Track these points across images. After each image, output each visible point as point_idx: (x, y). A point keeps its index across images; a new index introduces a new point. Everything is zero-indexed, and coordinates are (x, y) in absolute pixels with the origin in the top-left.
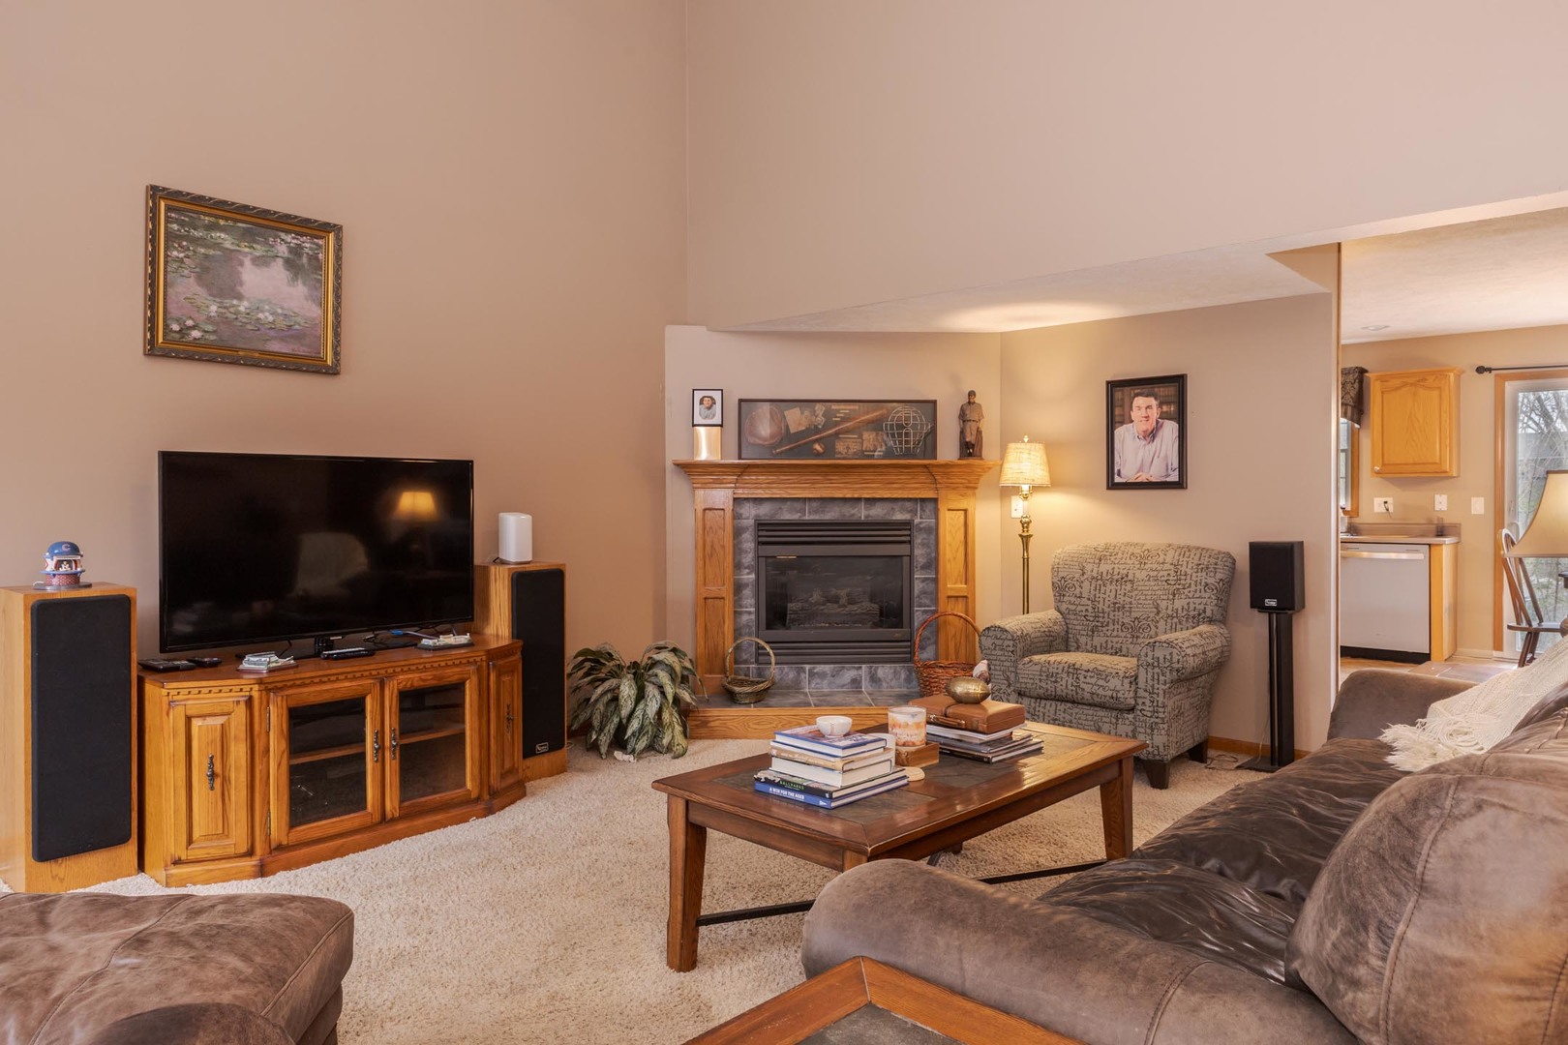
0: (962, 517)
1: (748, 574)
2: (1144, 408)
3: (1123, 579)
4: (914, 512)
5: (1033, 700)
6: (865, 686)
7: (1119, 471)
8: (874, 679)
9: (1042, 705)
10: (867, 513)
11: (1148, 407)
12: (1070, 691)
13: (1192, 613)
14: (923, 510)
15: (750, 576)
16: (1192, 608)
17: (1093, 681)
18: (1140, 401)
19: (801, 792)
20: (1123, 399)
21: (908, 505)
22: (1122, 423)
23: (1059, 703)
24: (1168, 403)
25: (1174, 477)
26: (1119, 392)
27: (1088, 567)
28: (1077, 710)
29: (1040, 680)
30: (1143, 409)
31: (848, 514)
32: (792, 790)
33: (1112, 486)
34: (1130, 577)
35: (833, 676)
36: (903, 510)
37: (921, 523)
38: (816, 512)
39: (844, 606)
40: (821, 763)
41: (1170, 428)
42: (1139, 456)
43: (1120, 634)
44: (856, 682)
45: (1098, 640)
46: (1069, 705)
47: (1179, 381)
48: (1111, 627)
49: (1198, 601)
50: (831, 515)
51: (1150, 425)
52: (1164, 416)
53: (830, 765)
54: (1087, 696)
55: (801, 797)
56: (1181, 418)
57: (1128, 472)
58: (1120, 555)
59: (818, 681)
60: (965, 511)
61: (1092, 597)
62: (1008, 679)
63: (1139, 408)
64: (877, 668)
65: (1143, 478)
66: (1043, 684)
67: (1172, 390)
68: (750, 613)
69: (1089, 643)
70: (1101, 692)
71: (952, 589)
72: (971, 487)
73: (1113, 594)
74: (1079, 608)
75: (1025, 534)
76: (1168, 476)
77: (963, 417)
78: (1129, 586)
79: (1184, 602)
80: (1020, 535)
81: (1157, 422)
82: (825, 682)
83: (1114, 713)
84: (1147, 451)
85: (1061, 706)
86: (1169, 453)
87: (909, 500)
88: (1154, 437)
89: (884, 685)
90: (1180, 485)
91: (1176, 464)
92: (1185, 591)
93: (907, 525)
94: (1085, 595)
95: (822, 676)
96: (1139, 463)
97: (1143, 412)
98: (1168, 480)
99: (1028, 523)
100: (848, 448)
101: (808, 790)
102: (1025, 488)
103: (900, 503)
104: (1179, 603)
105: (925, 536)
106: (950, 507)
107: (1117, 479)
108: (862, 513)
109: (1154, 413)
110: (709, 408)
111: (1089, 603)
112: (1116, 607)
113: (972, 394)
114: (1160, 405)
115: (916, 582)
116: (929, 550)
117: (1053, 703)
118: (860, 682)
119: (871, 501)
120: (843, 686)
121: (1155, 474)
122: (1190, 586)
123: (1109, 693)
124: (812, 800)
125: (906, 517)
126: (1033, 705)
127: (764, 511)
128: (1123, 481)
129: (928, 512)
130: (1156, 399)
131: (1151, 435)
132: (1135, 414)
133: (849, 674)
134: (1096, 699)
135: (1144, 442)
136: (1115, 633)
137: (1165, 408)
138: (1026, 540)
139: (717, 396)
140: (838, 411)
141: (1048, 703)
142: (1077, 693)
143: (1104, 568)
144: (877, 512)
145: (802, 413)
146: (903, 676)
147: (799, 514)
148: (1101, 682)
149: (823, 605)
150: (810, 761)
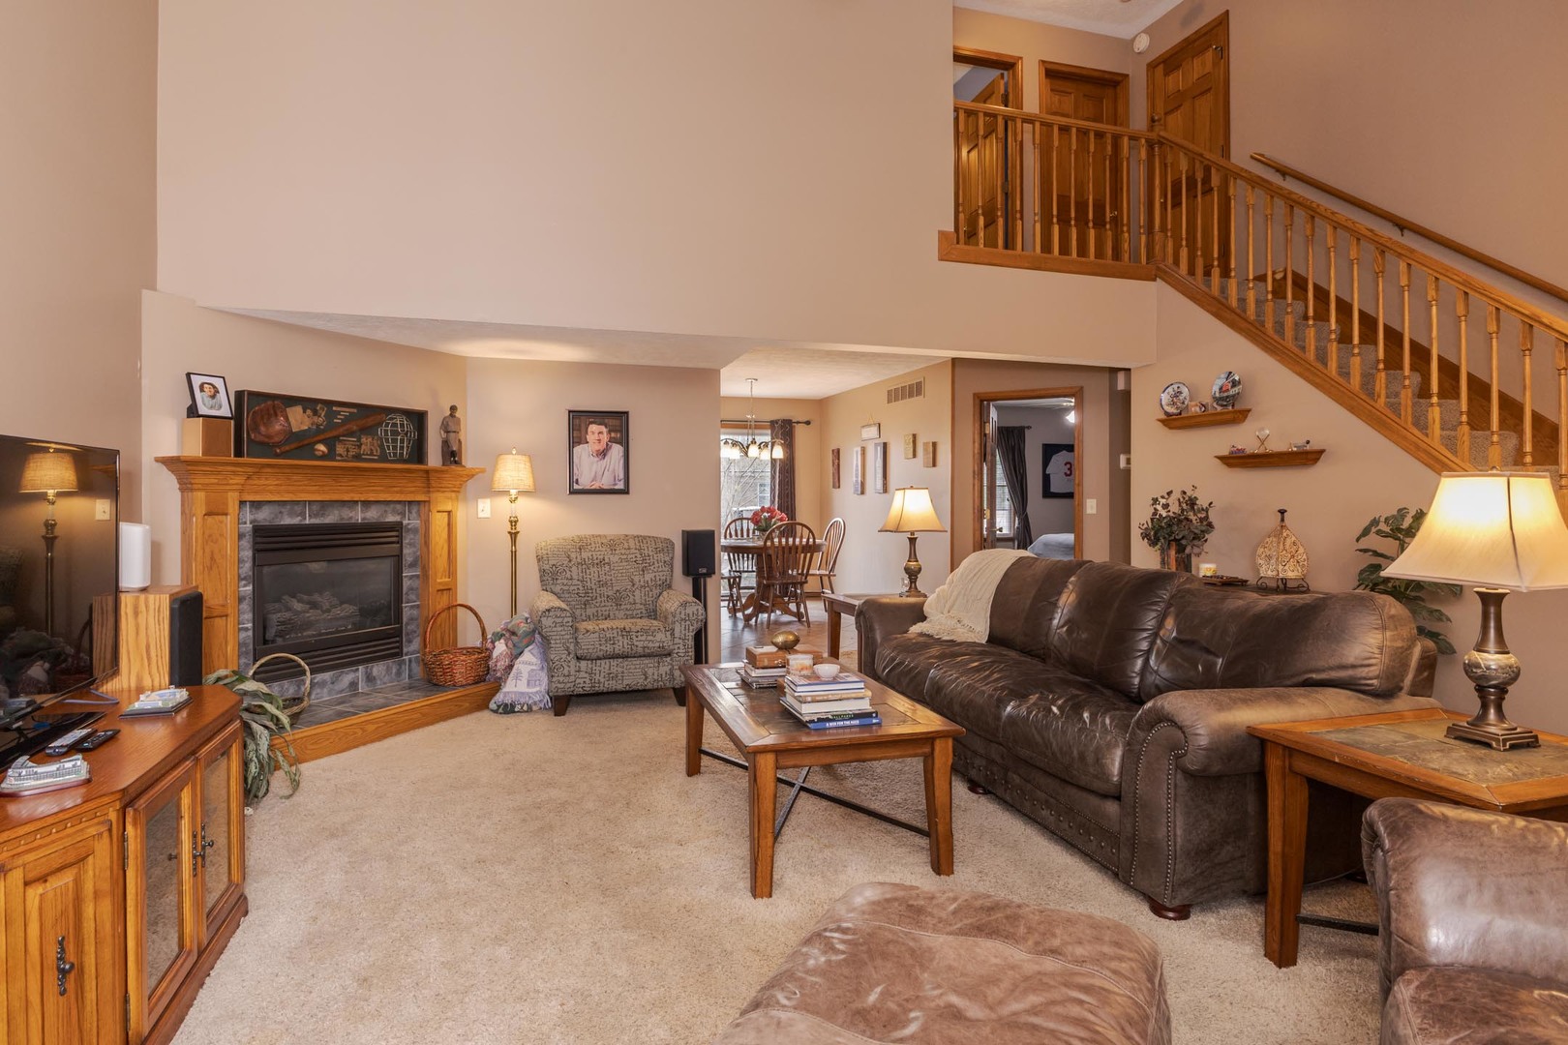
0: (446, 519)
1: (245, 586)
2: (596, 432)
3: (602, 563)
4: (403, 514)
5: (589, 662)
6: (362, 687)
7: (577, 480)
8: (370, 679)
9: (598, 664)
10: (363, 515)
11: (600, 433)
12: (627, 649)
13: (659, 583)
14: (410, 512)
15: (247, 588)
16: (658, 579)
17: (643, 638)
18: (593, 428)
19: (851, 719)
20: (580, 426)
21: (398, 507)
22: (579, 443)
23: (612, 660)
24: (615, 431)
25: (621, 486)
26: (579, 422)
27: (573, 555)
28: (626, 663)
29: (600, 645)
30: (596, 435)
31: (345, 517)
32: (844, 720)
33: (573, 492)
34: (607, 560)
35: (333, 683)
36: (395, 512)
37: (409, 524)
38: (316, 516)
39: (328, 611)
40: (854, 695)
41: (617, 450)
42: (591, 468)
43: (607, 604)
44: (354, 685)
45: (590, 611)
46: (621, 660)
47: (623, 416)
48: (599, 600)
49: (661, 574)
50: (331, 518)
51: (602, 447)
52: (612, 440)
53: (861, 695)
54: (640, 650)
55: (856, 722)
56: (625, 442)
57: (585, 482)
58: (593, 545)
59: (319, 691)
60: (449, 512)
61: (581, 578)
62: (567, 649)
63: (593, 433)
64: (372, 667)
65: (596, 486)
66: (603, 648)
67: (618, 423)
68: (247, 629)
69: (584, 614)
70: (651, 645)
71: (440, 583)
72: (457, 490)
73: (596, 575)
74: (572, 588)
75: (513, 531)
76: (615, 484)
77: (446, 427)
78: (607, 568)
79: (652, 575)
80: (509, 533)
81: (607, 445)
82: (325, 690)
83: (656, 659)
84: (599, 465)
85: (614, 662)
86: (616, 468)
87: (399, 502)
88: (605, 455)
89: (379, 682)
90: (625, 491)
91: (622, 476)
92: (652, 568)
93: (397, 527)
94: (575, 577)
95: (323, 684)
96: (593, 474)
97: (596, 436)
98: (616, 487)
99: (516, 522)
100: (348, 451)
101: (856, 716)
102: (513, 492)
103: (392, 506)
104: (648, 577)
105: (412, 536)
106: (439, 509)
107: (576, 487)
108: (358, 516)
109: (605, 438)
110: (213, 397)
111: (579, 583)
112: (601, 584)
113: (453, 409)
114: (610, 432)
115: (404, 580)
116: (415, 550)
117: (607, 661)
118: (357, 684)
119: (367, 504)
120: (341, 692)
121: (606, 483)
122: (654, 564)
123: (657, 645)
124: (866, 721)
125: (397, 518)
126: (590, 666)
127: (264, 516)
128: (580, 487)
129: (414, 515)
130: (606, 427)
131: (603, 454)
132: (589, 437)
133: (347, 678)
134: (647, 651)
135: (596, 459)
136: (603, 604)
137: (613, 435)
138: (514, 536)
139: (219, 383)
140: (339, 413)
141: (603, 662)
142: (632, 650)
143: (585, 555)
144: (373, 515)
145: (304, 412)
146: (394, 671)
147: (300, 518)
148: (649, 638)
149: (308, 612)
150: (844, 696)
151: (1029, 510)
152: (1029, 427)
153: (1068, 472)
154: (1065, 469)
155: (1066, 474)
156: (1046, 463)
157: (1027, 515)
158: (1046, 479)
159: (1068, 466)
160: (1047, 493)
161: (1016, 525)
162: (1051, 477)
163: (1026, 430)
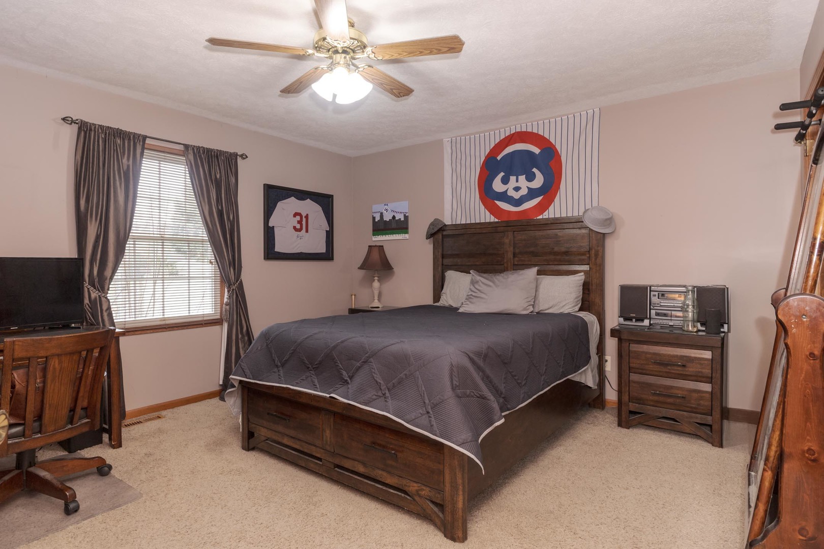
151: (247, 277)
152: (244, 157)
153: (298, 226)
154: (294, 221)
155: (295, 228)
156: (269, 211)
157: (241, 284)
158: (269, 234)
159: (298, 218)
160: (271, 254)
161: (225, 300)
162: (276, 230)
163: (239, 160)
